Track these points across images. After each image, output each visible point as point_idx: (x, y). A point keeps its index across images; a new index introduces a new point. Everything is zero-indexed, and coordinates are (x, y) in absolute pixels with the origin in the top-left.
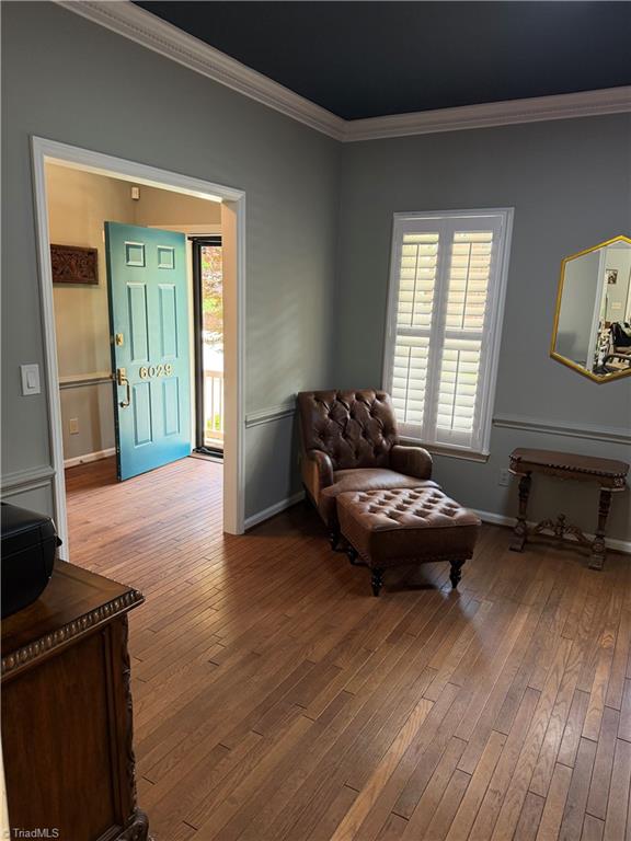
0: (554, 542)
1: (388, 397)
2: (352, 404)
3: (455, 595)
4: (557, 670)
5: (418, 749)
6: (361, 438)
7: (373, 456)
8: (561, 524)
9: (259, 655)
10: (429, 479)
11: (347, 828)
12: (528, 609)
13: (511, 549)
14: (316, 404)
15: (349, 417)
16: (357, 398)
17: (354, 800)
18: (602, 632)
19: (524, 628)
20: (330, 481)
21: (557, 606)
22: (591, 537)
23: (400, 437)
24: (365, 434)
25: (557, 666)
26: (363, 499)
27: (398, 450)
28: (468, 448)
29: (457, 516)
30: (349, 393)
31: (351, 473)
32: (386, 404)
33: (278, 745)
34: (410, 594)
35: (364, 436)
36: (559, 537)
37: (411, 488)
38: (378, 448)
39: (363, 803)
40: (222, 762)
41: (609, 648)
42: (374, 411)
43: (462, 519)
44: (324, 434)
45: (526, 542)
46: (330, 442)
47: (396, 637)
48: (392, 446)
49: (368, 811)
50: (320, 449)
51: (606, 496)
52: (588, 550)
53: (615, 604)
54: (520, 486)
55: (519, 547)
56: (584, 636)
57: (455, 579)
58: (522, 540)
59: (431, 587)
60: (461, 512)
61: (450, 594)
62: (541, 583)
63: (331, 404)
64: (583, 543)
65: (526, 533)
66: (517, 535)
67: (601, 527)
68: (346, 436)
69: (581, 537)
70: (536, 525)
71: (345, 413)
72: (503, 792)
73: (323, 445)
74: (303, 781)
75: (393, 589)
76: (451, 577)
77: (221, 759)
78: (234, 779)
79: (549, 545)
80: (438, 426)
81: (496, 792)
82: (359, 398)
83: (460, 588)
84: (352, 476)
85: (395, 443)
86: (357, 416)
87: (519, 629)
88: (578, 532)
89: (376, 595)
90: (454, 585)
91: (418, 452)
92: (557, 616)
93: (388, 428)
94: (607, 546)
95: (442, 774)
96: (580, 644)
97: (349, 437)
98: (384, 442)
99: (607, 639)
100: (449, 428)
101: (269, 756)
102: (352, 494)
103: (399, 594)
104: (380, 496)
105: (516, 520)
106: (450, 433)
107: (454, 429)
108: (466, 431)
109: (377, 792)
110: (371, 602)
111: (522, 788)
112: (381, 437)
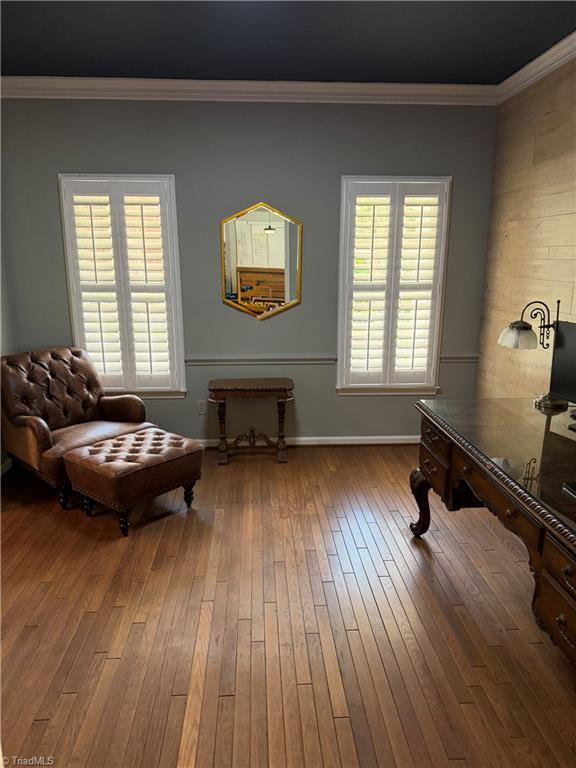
0: (248, 450)
1: (83, 352)
2: (50, 364)
3: (191, 513)
4: (288, 542)
5: (217, 642)
6: (67, 396)
7: (82, 411)
8: (252, 436)
9: (36, 627)
10: (143, 421)
11: (190, 726)
12: (251, 505)
13: (220, 464)
14: (11, 369)
15: (50, 377)
16: (52, 357)
17: (186, 703)
18: (305, 506)
19: (254, 521)
20: (49, 443)
21: (269, 496)
22: (274, 440)
23: (105, 389)
24: (70, 392)
25: (287, 539)
26: (92, 453)
27: (107, 401)
28: (168, 388)
29: (184, 446)
30: (44, 354)
31: (68, 432)
32: (85, 359)
33: (96, 693)
34: (154, 525)
35: (70, 394)
36: (252, 446)
37: (133, 432)
38: (86, 402)
39: (194, 701)
40: (46, 734)
41: (314, 515)
42: (74, 368)
43: (188, 448)
44: (26, 398)
45: (229, 456)
46: (34, 406)
47: (158, 564)
48: (99, 398)
49: (200, 705)
50: (27, 414)
51: (281, 406)
52: (274, 450)
53: (305, 483)
54: (219, 412)
55: (225, 461)
56: (296, 512)
57: (188, 498)
58: (226, 454)
59: (169, 513)
60: (186, 442)
61: (188, 513)
62: (251, 484)
63: (28, 367)
64: (271, 445)
65: (228, 447)
66: (221, 452)
67: (281, 430)
68: (50, 397)
69: (268, 442)
70: (234, 440)
71: (46, 374)
72: (290, 643)
73: (28, 410)
74: (134, 711)
75: (139, 525)
76: (186, 499)
77: (44, 732)
78: (67, 741)
79: (245, 454)
80: (138, 373)
81: (285, 645)
82: (55, 356)
83: (194, 506)
84: (69, 434)
85: (102, 395)
86: (58, 376)
87: (250, 522)
88: (266, 438)
89: (125, 535)
90: (189, 505)
91: (129, 399)
92: (272, 504)
93: (92, 383)
94: (288, 444)
95: (243, 650)
96: (294, 518)
97: (54, 397)
98: (91, 396)
99: (310, 509)
100: (149, 373)
101: (91, 707)
102: (79, 450)
103: (145, 528)
104: (108, 446)
105: (219, 440)
106: (151, 377)
107: (154, 373)
108: (165, 373)
109: (201, 688)
110: (123, 543)
111: (301, 634)
112: (87, 392)
